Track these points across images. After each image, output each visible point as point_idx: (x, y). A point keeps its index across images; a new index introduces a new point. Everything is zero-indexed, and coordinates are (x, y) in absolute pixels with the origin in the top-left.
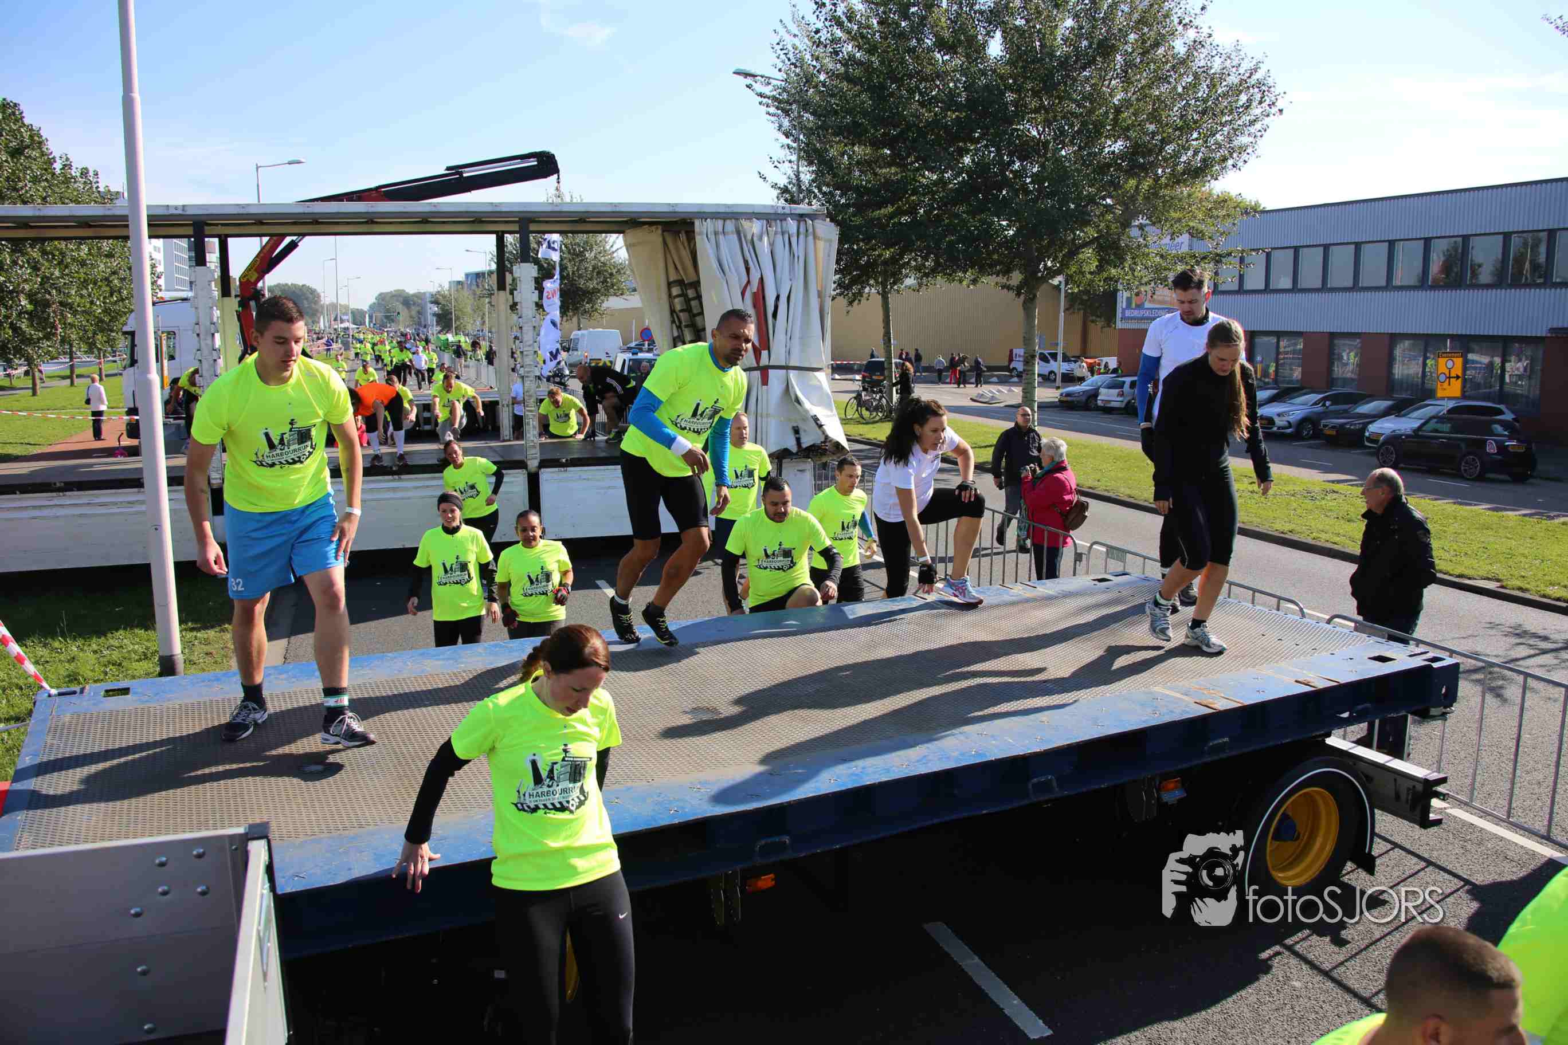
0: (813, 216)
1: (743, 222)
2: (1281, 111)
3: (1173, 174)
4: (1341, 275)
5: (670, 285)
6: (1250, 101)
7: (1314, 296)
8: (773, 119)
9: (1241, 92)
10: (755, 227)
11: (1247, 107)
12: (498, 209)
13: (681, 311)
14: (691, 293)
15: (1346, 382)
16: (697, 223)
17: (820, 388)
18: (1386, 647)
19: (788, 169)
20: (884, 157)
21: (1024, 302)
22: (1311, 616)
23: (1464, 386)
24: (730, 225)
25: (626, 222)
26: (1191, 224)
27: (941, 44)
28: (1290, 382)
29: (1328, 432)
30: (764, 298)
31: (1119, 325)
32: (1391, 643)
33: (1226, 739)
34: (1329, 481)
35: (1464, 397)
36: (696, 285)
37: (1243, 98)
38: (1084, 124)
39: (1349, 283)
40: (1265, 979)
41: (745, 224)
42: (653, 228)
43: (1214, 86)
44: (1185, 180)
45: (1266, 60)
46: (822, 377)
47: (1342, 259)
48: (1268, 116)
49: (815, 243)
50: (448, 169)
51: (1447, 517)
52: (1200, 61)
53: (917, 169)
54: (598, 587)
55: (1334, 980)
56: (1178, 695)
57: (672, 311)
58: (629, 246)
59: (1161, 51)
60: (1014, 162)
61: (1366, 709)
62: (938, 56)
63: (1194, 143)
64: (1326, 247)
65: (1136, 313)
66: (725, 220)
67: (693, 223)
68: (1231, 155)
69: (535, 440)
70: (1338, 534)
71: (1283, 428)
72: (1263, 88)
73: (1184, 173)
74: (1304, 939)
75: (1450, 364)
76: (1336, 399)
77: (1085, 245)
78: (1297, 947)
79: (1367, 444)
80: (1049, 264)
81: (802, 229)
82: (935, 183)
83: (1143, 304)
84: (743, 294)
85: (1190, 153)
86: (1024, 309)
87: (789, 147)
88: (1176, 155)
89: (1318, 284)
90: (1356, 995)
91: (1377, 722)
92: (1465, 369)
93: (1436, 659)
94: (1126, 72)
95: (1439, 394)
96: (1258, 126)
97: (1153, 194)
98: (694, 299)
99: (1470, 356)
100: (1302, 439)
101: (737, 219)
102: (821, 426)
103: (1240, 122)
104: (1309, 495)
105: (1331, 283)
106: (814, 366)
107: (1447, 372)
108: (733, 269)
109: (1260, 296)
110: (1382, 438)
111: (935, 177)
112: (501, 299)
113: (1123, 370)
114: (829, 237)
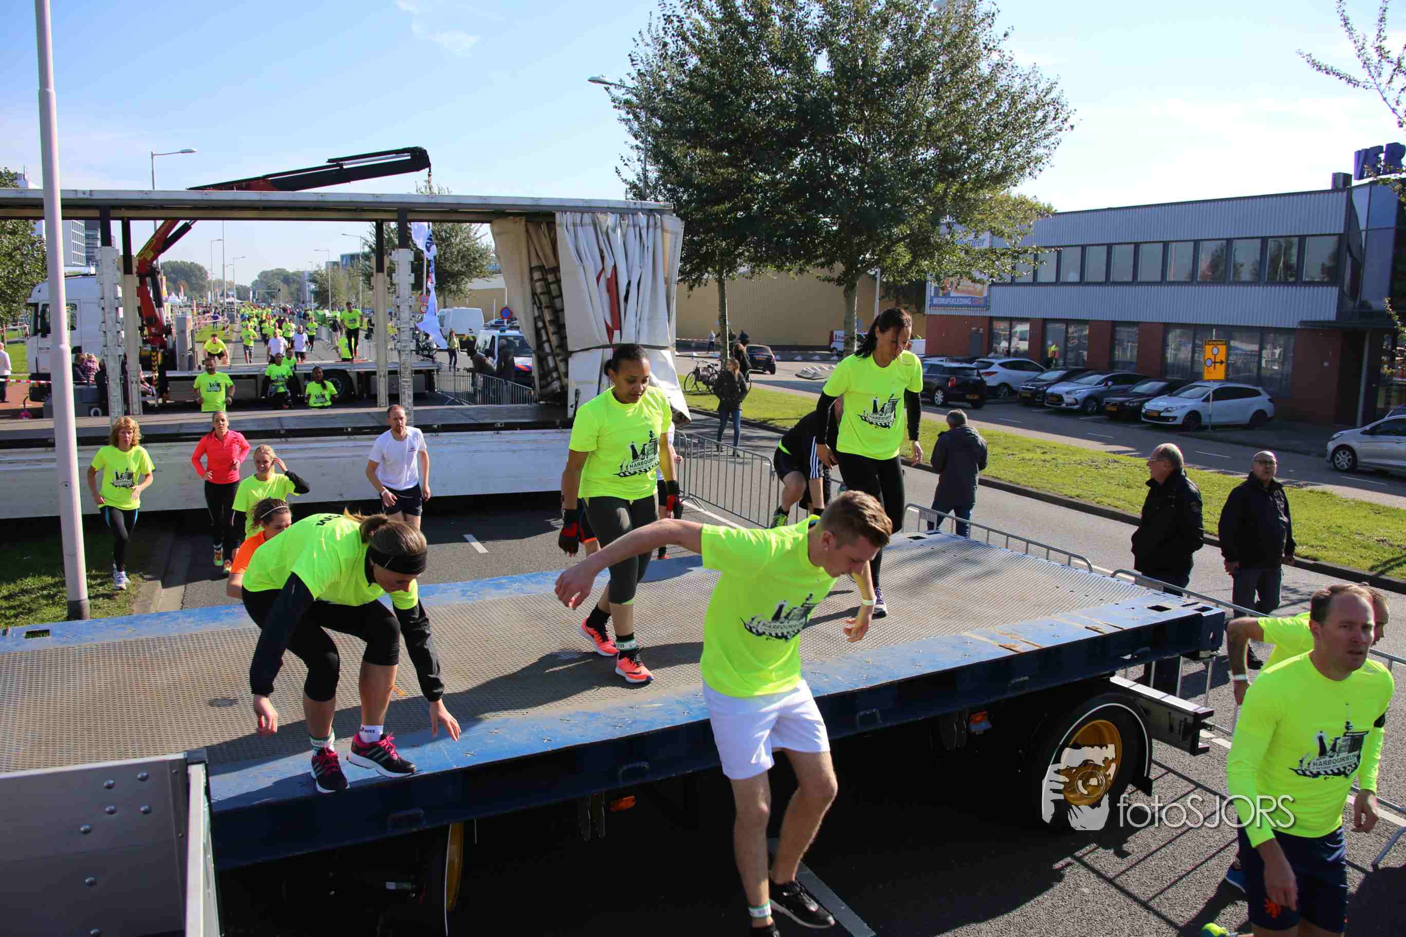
0: (661, 212)
1: (599, 215)
2: (1072, 127)
3: (977, 180)
4: (1122, 272)
5: (531, 270)
6: (1045, 117)
7: (1097, 289)
8: (624, 121)
9: (1037, 109)
10: (609, 220)
11: (1043, 122)
12: (379, 200)
13: (542, 293)
14: (551, 277)
15: (1126, 364)
16: (558, 215)
17: (665, 364)
18: (1162, 598)
19: (638, 167)
20: (722, 159)
21: (846, 291)
22: (1098, 571)
23: (1227, 370)
24: (587, 218)
25: (493, 213)
26: (993, 225)
27: (775, 60)
28: (1077, 364)
29: (1109, 408)
30: (617, 283)
31: (928, 311)
32: (1167, 594)
33: (1026, 678)
34: (1111, 452)
35: (1227, 379)
36: (556, 270)
37: (1040, 114)
38: (901, 134)
39: (1130, 279)
40: (1058, 886)
41: (601, 217)
42: (518, 219)
43: (1015, 103)
44: (988, 185)
45: (1059, 81)
46: (668, 355)
47: (1123, 256)
48: (1060, 130)
49: (663, 237)
50: (330, 161)
51: (1213, 485)
52: (1002, 80)
53: (752, 170)
54: (467, 541)
55: (1117, 887)
56: (986, 640)
57: (534, 294)
58: (495, 235)
59: (968, 71)
60: (838, 167)
61: (1146, 652)
62: (772, 70)
63: (996, 152)
64: (1110, 246)
65: (943, 301)
66: (582, 213)
67: (553, 215)
68: (1028, 163)
70: (1119, 499)
71: (1072, 404)
72: (1057, 106)
73: (987, 179)
74: (1091, 852)
75: (1215, 351)
76: (1116, 380)
77: (899, 240)
78: (1086, 859)
79: (1143, 419)
80: (868, 256)
81: (652, 222)
82: (767, 183)
83: (949, 293)
84: (598, 279)
85: (993, 162)
86: (846, 296)
87: (638, 148)
88: (980, 163)
89: (1102, 278)
90: (1136, 899)
91: (1154, 663)
92: (1228, 355)
93: (1204, 609)
94: (938, 90)
95: (1206, 376)
96: (1052, 139)
97: (960, 198)
98: (553, 283)
99: (1233, 343)
100: (1087, 414)
101: (594, 213)
103: (1036, 136)
104: (1093, 464)
105: (1114, 277)
106: (661, 345)
107: (1212, 357)
108: (590, 258)
109: (1051, 288)
110: (1156, 415)
111: (767, 178)
112: (379, 280)
113: (931, 351)
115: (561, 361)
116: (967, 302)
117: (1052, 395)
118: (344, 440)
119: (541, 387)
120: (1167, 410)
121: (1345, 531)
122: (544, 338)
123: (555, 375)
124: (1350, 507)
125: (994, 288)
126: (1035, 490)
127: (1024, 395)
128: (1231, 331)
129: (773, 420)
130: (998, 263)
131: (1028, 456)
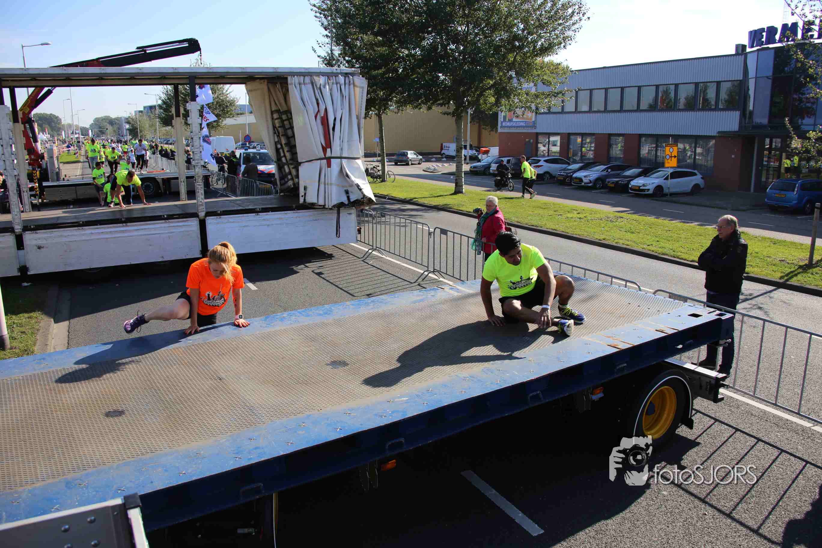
0: (353, 74)
2: (589, 18)
3: (533, 51)
4: (614, 104)
5: (272, 113)
6: (573, 13)
7: (600, 115)
8: (318, 20)
9: (568, 7)
10: (321, 80)
11: (571, 16)
12: (176, 71)
13: (279, 127)
14: (284, 117)
15: (616, 159)
16: (289, 78)
17: (359, 168)
19: (326, 48)
20: (379, 41)
21: (457, 120)
23: (679, 161)
24: (308, 79)
25: (247, 78)
28: (589, 159)
29: (610, 185)
30: (327, 119)
31: (500, 130)
34: (616, 212)
35: (678, 167)
36: (288, 112)
37: (570, 11)
39: (619, 108)
41: (316, 78)
42: (262, 81)
43: (555, 4)
44: (540, 55)
46: (361, 164)
47: (615, 95)
48: (581, 20)
49: (354, 89)
50: (138, 48)
51: (680, 230)
53: (397, 48)
56: (598, 341)
57: (274, 127)
58: (248, 91)
60: (449, 44)
61: (691, 343)
64: (606, 89)
65: (508, 124)
66: (304, 76)
67: (287, 79)
68: (563, 40)
69: (203, 201)
71: (587, 183)
72: (580, 5)
73: (540, 50)
75: (671, 150)
76: (613, 168)
77: (488, 88)
79: (630, 191)
81: (347, 81)
82: (407, 56)
83: (512, 119)
84: (316, 117)
85: (543, 40)
86: (456, 123)
87: (327, 36)
89: (602, 109)
92: (678, 152)
93: (721, 315)
95: (667, 165)
96: (576, 26)
97: (523, 61)
98: (287, 120)
99: (681, 146)
100: (596, 189)
101: (311, 76)
102: (360, 190)
104: (608, 219)
105: (609, 108)
106: (355, 156)
107: (670, 154)
108: (310, 104)
109: (573, 115)
110: (637, 188)
111: (406, 52)
112: (178, 122)
113: (502, 154)
114: (362, 85)
115: (293, 168)
116: (523, 124)
117: (576, 178)
118: (162, 223)
119: (281, 185)
120: (644, 185)
121: (759, 255)
122: (282, 154)
123: (289, 177)
124: (759, 240)
125: (539, 116)
126: (578, 236)
127: (559, 178)
128: (677, 138)
129: (416, 198)
130: (546, 100)
131: (570, 215)
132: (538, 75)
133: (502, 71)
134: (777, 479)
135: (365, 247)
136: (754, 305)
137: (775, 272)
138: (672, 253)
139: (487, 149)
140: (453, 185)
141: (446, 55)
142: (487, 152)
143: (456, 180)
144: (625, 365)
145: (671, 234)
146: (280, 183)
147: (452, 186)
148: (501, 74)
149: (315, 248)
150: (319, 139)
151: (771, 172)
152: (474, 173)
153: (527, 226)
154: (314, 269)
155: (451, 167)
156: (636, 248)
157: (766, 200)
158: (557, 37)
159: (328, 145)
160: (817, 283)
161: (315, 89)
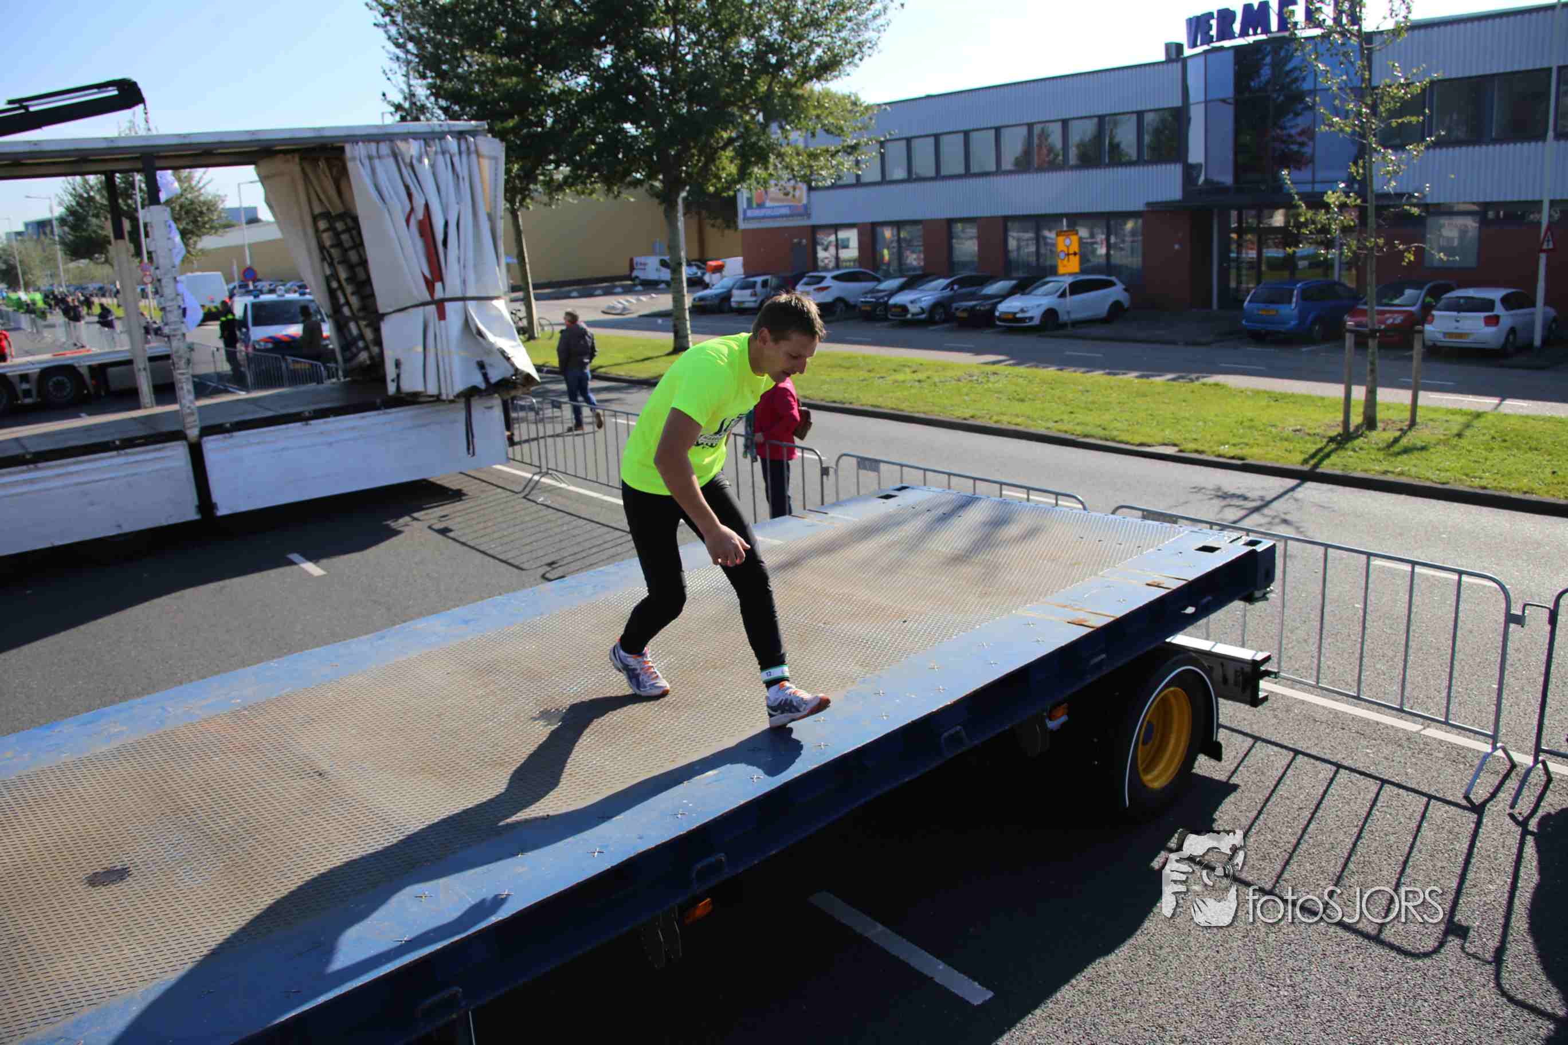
0: (474, 133)
1: (399, 144)
3: (802, 72)
4: (953, 163)
5: (315, 219)
7: (929, 185)
10: (411, 146)
13: (331, 246)
14: (340, 226)
15: (964, 265)
16: (347, 147)
17: (500, 317)
19: (402, 82)
21: (666, 211)
23: (1082, 261)
24: (385, 148)
25: (256, 152)
28: (914, 269)
29: (959, 314)
30: (431, 225)
31: (742, 225)
35: (1083, 271)
39: (962, 170)
41: (401, 145)
42: (289, 156)
44: (816, 76)
46: (502, 306)
47: (953, 148)
49: (479, 164)
50: (11, 102)
53: (542, 77)
54: (292, 563)
56: (1045, 617)
57: (322, 247)
58: (264, 179)
61: (1209, 602)
64: (937, 137)
65: (757, 213)
66: (378, 143)
67: (342, 150)
68: (857, 49)
69: (193, 406)
71: (918, 314)
75: (1068, 242)
76: (962, 282)
79: (998, 323)
81: (464, 147)
82: (562, 92)
83: (764, 203)
84: (408, 222)
86: (666, 216)
89: (932, 173)
92: (1079, 244)
93: (1253, 543)
95: (1061, 270)
96: (880, 21)
99: (1083, 232)
100: (935, 323)
101: (391, 142)
102: (508, 359)
104: (970, 378)
105: (945, 171)
106: (491, 295)
107: (1066, 250)
108: (395, 198)
109: (877, 188)
110: (1011, 316)
111: (559, 85)
112: (120, 249)
113: (750, 270)
114: (493, 154)
115: (367, 326)
116: (785, 211)
117: (895, 306)
118: (111, 457)
119: (346, 361)
120: (1022, 311)
122: (342, 300)
123: (361, 344)
124: (1248, 396)
125: (813, 193)
127: (863, 308)
128: (1075, 219)
129: (601, 367)
130: (834, 162)
131: (900, 377)
132: (818, 117)
133: (747, 113)
134: (1386, 835)
135: (523, 470)
136: (1274, 517)
137: (1290, 452)
138: (1102, 433)
139: (719, 263)
140: (670, 336)
141: (642, 86)
142: (719, 269)
143: (675, 326)
144: (1103, 656)
145: (1090, 399)
146: (343, 357)
147: (667, 339)
148: (747, 118)
149: (424, 480)
150: (417, 265)
151: (1244, 272)
152: (700, 309)
153: (823, 403)
154: (432, 522)
155: (664, 302)
156: (1032, 430)
157: (1244, 322)
158: (846, 43)
159: (435, 275)
160: (1366, 467)
161: (402, 164)
